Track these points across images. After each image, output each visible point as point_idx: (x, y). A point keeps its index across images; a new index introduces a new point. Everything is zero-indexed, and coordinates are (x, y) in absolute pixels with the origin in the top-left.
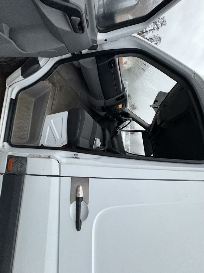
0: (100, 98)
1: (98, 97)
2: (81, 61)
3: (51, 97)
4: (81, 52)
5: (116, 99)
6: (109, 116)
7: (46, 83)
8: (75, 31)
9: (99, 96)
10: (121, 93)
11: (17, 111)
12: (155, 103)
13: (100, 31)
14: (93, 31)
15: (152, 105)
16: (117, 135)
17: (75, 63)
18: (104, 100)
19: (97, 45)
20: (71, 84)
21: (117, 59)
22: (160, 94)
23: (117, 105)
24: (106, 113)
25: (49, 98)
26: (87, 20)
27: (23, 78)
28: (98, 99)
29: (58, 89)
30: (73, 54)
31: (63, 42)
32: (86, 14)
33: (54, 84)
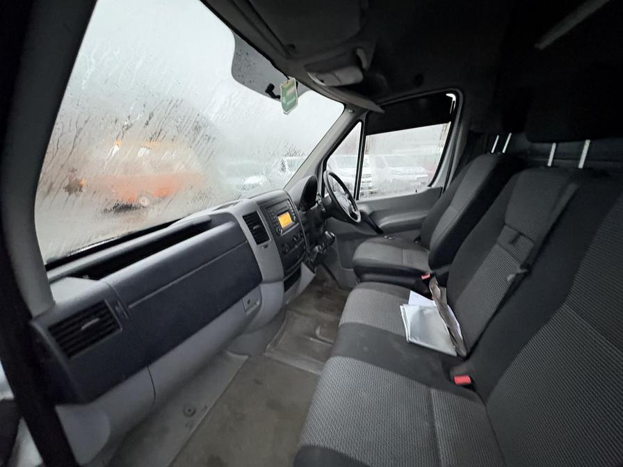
0: (253, 305)
5: (258, 243)
6: (315, 256)
10: (238, 228)
12: (276, 94)
15: (284, 106)
16: (372, 214)
18: (262, 286)
22: (240, 72)
23: (278, 234)
24: (307, 264)
28: (258, 310)
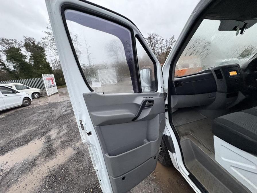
0: (213, 97)
1: (211, 98)
2: (172, 106)
3: (197, 143)
4: (166, 105)
5: (218, 79)
7: (182, 139)
8: (152, 105)
9: (209, 97)
10: (212, 74)
11: (201, 182)
13: (157, 91)
14: (156, 95)
17: (173, 111)
18: (217, 93)
19: (164, 93)
20: (191, 121)
21: (175, 79)
23: (229, 77)
24: (242, 92)
25: (196, 145)
26: (149, 98)
27: (175, 154)
28: (214, 100)
29: (192, 134)
30: (166, 110)
31: (157, 115)
32: (147, 97)
33: (186, 134)
